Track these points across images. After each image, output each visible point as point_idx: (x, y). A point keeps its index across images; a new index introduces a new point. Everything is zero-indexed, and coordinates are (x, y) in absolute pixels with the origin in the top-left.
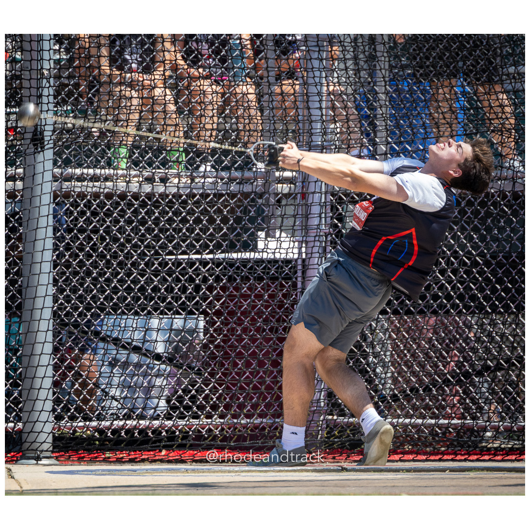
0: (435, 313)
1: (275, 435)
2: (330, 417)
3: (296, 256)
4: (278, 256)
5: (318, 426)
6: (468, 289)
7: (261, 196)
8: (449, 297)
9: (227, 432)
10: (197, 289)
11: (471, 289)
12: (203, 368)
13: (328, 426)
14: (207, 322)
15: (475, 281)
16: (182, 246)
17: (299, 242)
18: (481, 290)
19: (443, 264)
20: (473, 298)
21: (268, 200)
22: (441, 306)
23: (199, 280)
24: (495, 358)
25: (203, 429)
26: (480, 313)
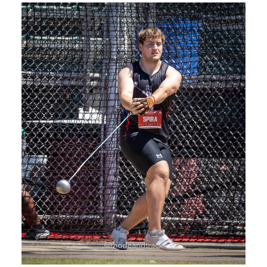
0: (179, 156)
1: (87, 225)
2: (118, 215)
3: (101, 122)
4: (90, 122)
5: (111, 220)
6: (198, 143)
7: (81, 87)
8: (188, 148)
9: (59, 222)
10: (43, 140)
11: (201, 143)
12: (46, 186)
13: (117, 220)
14: (49, 159)
15: (203, 138)
16: (35, 116)
17: (102, 114)
18: (206, 144)
19: (185, 129)
20: (202, 149)
21: (85, 90)
22: (184, 153)
23: (45, 135)
24: (214, 183)
25: (45, 221)
26: (205, 157)
